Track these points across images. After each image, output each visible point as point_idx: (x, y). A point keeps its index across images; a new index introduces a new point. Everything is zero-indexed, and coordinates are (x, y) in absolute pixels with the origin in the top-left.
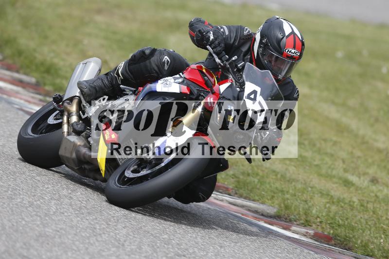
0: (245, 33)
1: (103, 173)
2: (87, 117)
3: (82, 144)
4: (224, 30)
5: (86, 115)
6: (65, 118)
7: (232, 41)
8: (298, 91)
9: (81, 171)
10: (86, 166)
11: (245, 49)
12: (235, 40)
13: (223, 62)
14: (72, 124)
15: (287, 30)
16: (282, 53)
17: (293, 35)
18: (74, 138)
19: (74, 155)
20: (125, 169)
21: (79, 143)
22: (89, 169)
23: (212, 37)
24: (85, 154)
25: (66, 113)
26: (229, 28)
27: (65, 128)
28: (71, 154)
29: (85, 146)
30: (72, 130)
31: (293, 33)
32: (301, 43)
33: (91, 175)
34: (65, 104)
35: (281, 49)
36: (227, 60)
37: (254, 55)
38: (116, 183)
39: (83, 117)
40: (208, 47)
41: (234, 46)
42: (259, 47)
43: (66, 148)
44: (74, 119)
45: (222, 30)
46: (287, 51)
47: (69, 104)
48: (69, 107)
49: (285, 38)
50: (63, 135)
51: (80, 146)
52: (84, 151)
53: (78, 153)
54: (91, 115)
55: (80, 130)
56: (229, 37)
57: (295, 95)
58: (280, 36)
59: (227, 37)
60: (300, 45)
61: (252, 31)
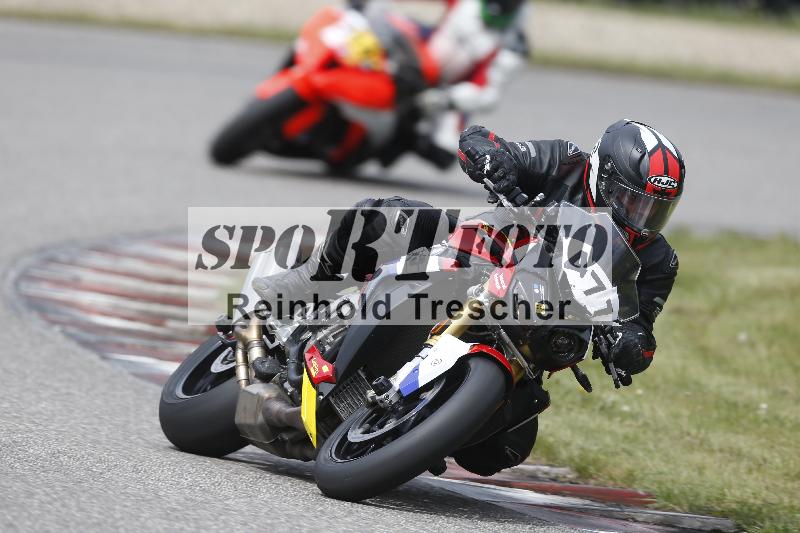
0: (570, 152)
1: (314, 440)
2: (278, 347)
3: (274, 395)
4: (528, 148)
5: (276, 343)
6: (240, 354)
7: (545, 167)
8: (676, 257)
9: (278, 447)
10: (286, 437)
11: (570, 182)
12: (550, 167)
14: (254, 364)
15: (650, 142)
16: (644, 186)
17: (660, 149)
18: (259, 389)
19: (260, 418)
21: (266, 395)
22: (291, 440)
23: (487, 167)
24: (279, 412)
25: (240, 345)
26: (537, 145)
27: (242, 372)
28: (256, 416)
29: (279, 398)
30: (254, 375)
31: (660, 145)
32: (678, 166)
33: (297, 451)
34: (239, 330)
35: (642, 179)
37: (592, 197)
38: (334, 456)
39: (272, 346)
40: (485, 180)
41: (550, 178)
42: (600, 178)
43: (245, 408)
44: (256, 353)
45: (523, 149)
46: (652, 180)
47: (244, 327)
48: (244, 333)
49: (646, 157)
50: (240, 387)
51: (269, 399)
52: (277, 406)
53: (266, 411)
54: (285, 340)
55: (269, 371)
56: (538, 161)
57: (672, 264)
58: (637, 154)
59: (534, 162)
60: (676, 168)
61: (582, 149)
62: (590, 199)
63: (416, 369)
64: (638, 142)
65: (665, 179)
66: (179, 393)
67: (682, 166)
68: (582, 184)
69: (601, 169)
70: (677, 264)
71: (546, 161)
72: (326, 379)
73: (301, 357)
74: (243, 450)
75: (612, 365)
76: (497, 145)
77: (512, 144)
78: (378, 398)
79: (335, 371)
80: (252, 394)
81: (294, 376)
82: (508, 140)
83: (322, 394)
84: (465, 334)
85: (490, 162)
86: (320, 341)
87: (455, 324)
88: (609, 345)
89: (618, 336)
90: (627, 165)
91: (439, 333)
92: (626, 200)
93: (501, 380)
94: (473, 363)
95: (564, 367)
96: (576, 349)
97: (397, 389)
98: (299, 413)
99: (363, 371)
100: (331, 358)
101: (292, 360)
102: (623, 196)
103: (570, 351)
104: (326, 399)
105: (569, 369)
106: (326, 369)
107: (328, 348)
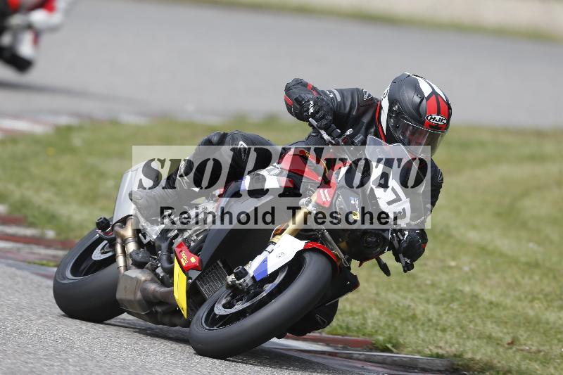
0: (366, 97)
1: (185, 313)
2: (149, 242)
3: (149, 278)
4: (334, 94)
5: (148, 239)
6: (119, 248)
7: (348, 108)
9: (152, 317)
10: (159, 309)
11: (366, 119)
12: (351, 108)
13: (334, 139)
14: (131, 255)
15: (427, 91)
16: (422, 123)
17: (434, 96)
18: (135, 273)
19: (139, 295)
20: (215, 304)
21: (143, 278)
22: (163, 311)
23: (311, 110)
24: (154, 291)
25: (119, 240)
26: (341, 91)
27: (121, 260)
28: (135, 293)
29: (152, 281)
30: (131, 262)
31: (434, 92)
32: (447, 107)
33: (167, 319)
34: (117, 228)
35: (421, 117)
36: (339, 136)
37: (383, 130)
38: (204, 324)
39: (145, 241)
40: (310, 119)
41: (351, 116)
42: (389, 116)
43: (126, 287)
44: (131, 247)
45: (332, 96)
46: (429, 118)
47: (121, 227)
48: (122, 232)
49: (424, 101)
50: (119, 272)
51: (146, 281)
52: (153, 287)
53: (144, 291)
54: (155, 237)
55: (143, 260)
56: (342, 104)
57: (439, 179)
58: (417, 100)
59: (339, 104)
60: (445, 109)
61: (374, 95)
62: (381, 133)
63: (265, 261)
64: (418, 90)
65: (438, 118)
66: (69, 275)
67: (450, 108)
68: (375, 120)
69: (390, 110)
70: (442, 179)
71: (348, 104)
72: (195, 268)
73: (170, 251)
74: (119, 317)
75: (401, 256)
76: (315, 93)
77: (323, 92)
78: (237, 282)
79: (201, 261)
80: (131, 278)
81: (167, 265)
82: (320, 88)
83: (191, 278)
84: (299, 234)
85: (314, 106)
86: (186, 238)
87: (291, 227)
88: (400, 241)
89: (405, 234)
90: (410, 107)
91: (280, 234)
92: (408, 134)
93: (329, 268)
94: (307, 256)
95: (372, 258)
96: (381, 245)
97: (251, 276)
98: (172, 292)
99: (221, 261)
100: (196, 251)
101: (163, 253)
102: (406, 130)
103: (377, 246)
104: (194, 282)
105: (374, 260)
106: (193, 260)
107: (192, 244)
